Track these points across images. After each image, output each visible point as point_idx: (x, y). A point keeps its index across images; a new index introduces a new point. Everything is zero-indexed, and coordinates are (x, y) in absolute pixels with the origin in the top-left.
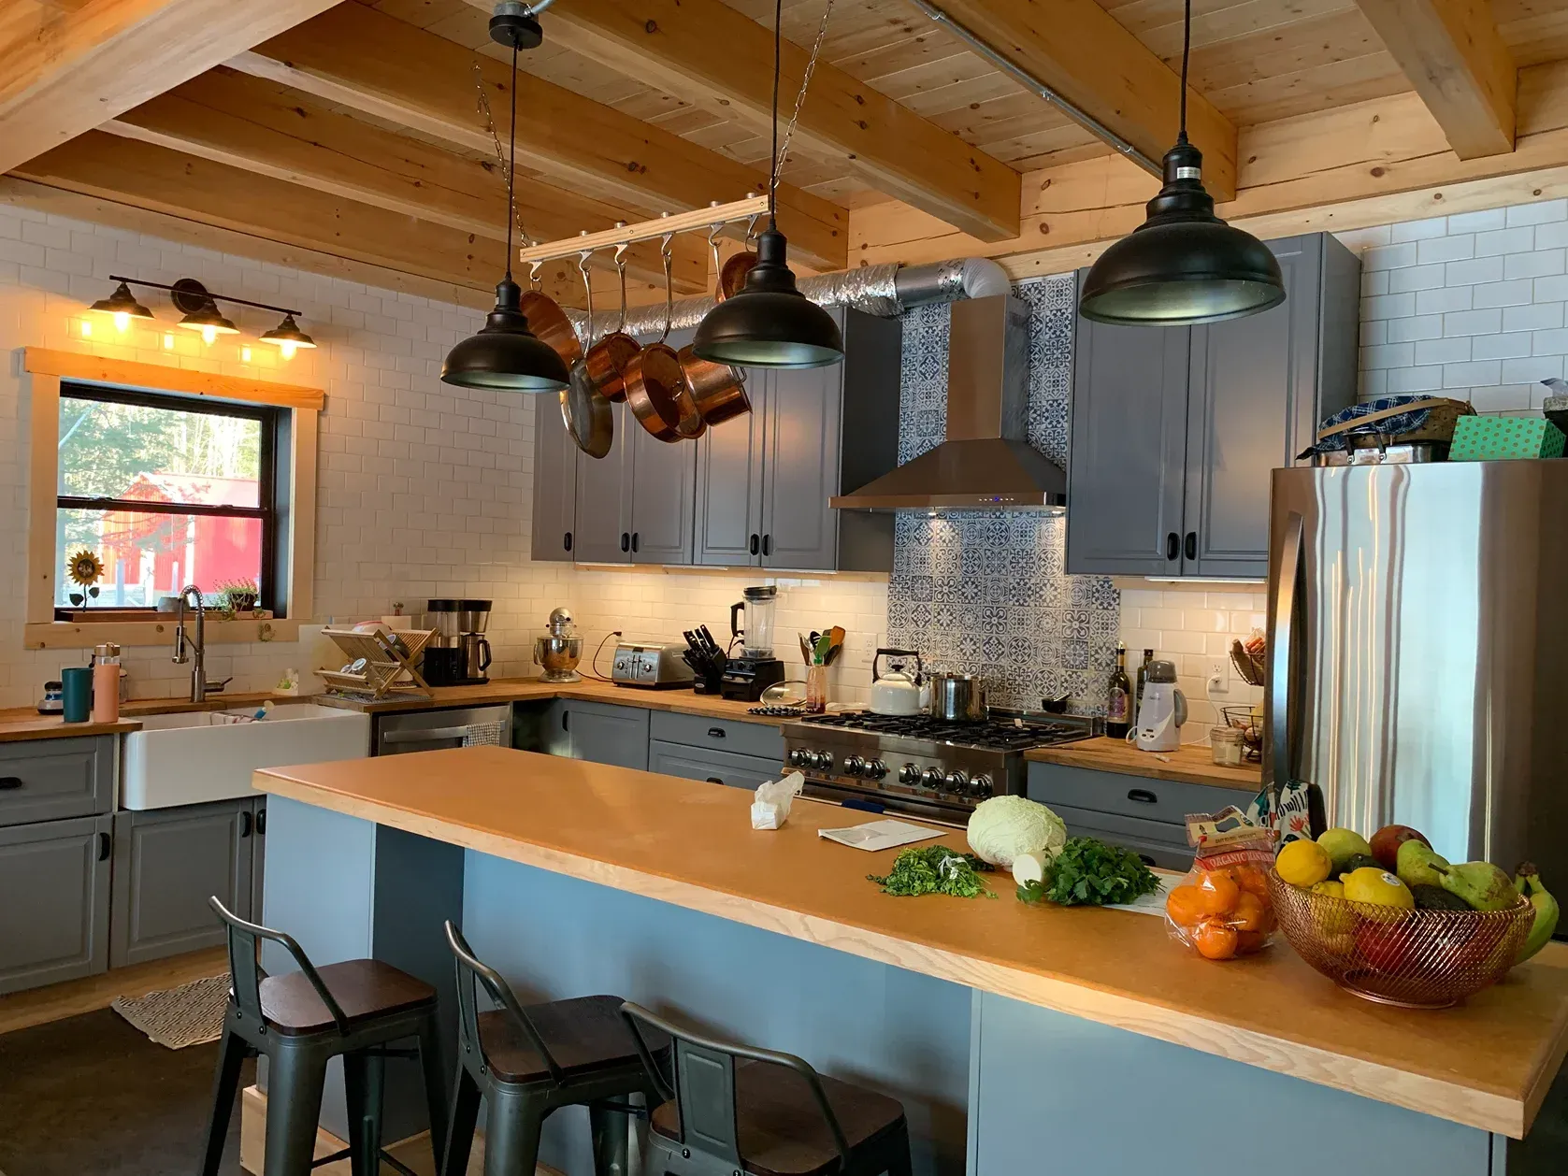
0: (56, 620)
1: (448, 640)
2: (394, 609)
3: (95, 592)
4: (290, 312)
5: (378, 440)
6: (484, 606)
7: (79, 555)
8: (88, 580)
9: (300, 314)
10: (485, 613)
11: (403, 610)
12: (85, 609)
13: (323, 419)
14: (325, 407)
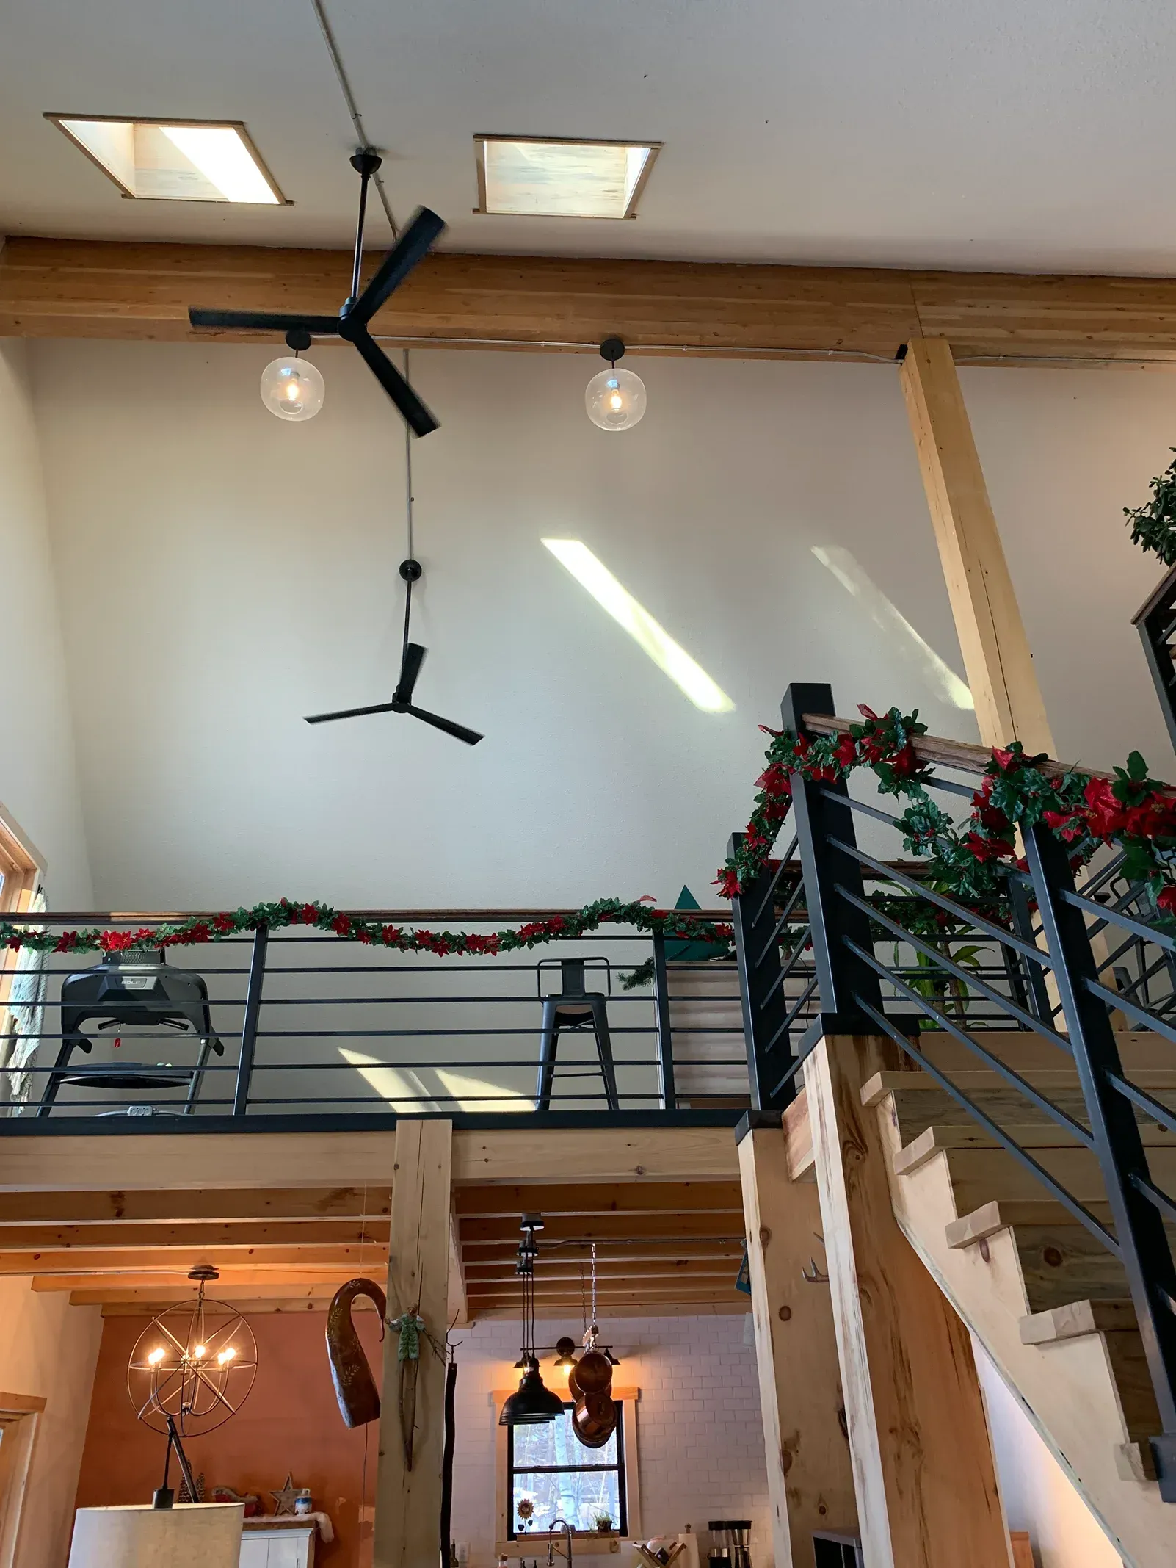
0: (508, 1540)
1: (720, 1552)
2: (686, 1529)
3: (530, 1523)
4: (607, 1347)
5: (674, 1413)
6: (747, 1525)
7: (522, 1502)
8: (527, 1516)
9: (611, 1347)
10: (747, 1530)
11: (691, 1529)
12: (525, 1533)
13: (639, 1404)
14: (640, 1396)
